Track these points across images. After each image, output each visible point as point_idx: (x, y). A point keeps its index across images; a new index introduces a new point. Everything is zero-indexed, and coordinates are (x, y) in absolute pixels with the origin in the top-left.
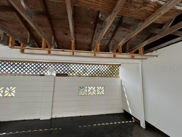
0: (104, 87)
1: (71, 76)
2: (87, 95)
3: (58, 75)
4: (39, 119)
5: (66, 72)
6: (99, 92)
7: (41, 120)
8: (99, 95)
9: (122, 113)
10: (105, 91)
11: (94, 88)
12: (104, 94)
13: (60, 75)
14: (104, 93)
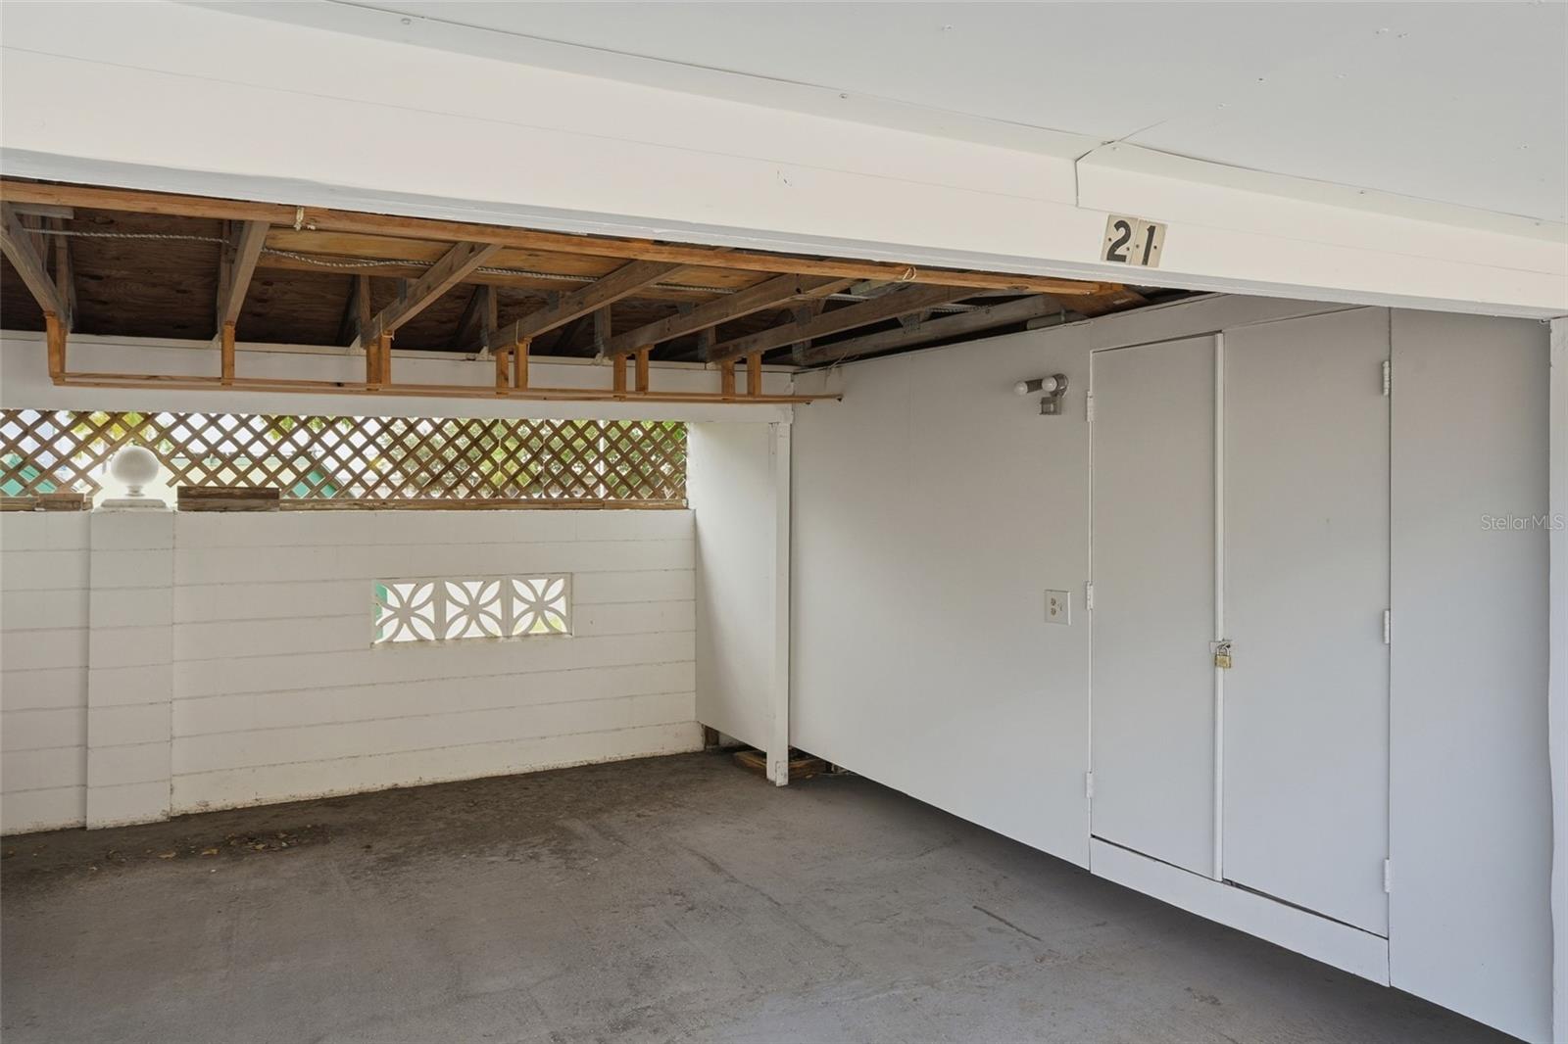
0: (570, 578)
1: (302, 502)
2: (441, 640)
3: (193, 498)
4: (84, 828)
5: (257, 477)
6: (530, 616)
7: (95, 831)
8: (525, 635)
9: (695, 754)
10: (570, 606)
11: (495, 587)
12: (564, 629)
13: (211, 502)
14: (569, 624)
